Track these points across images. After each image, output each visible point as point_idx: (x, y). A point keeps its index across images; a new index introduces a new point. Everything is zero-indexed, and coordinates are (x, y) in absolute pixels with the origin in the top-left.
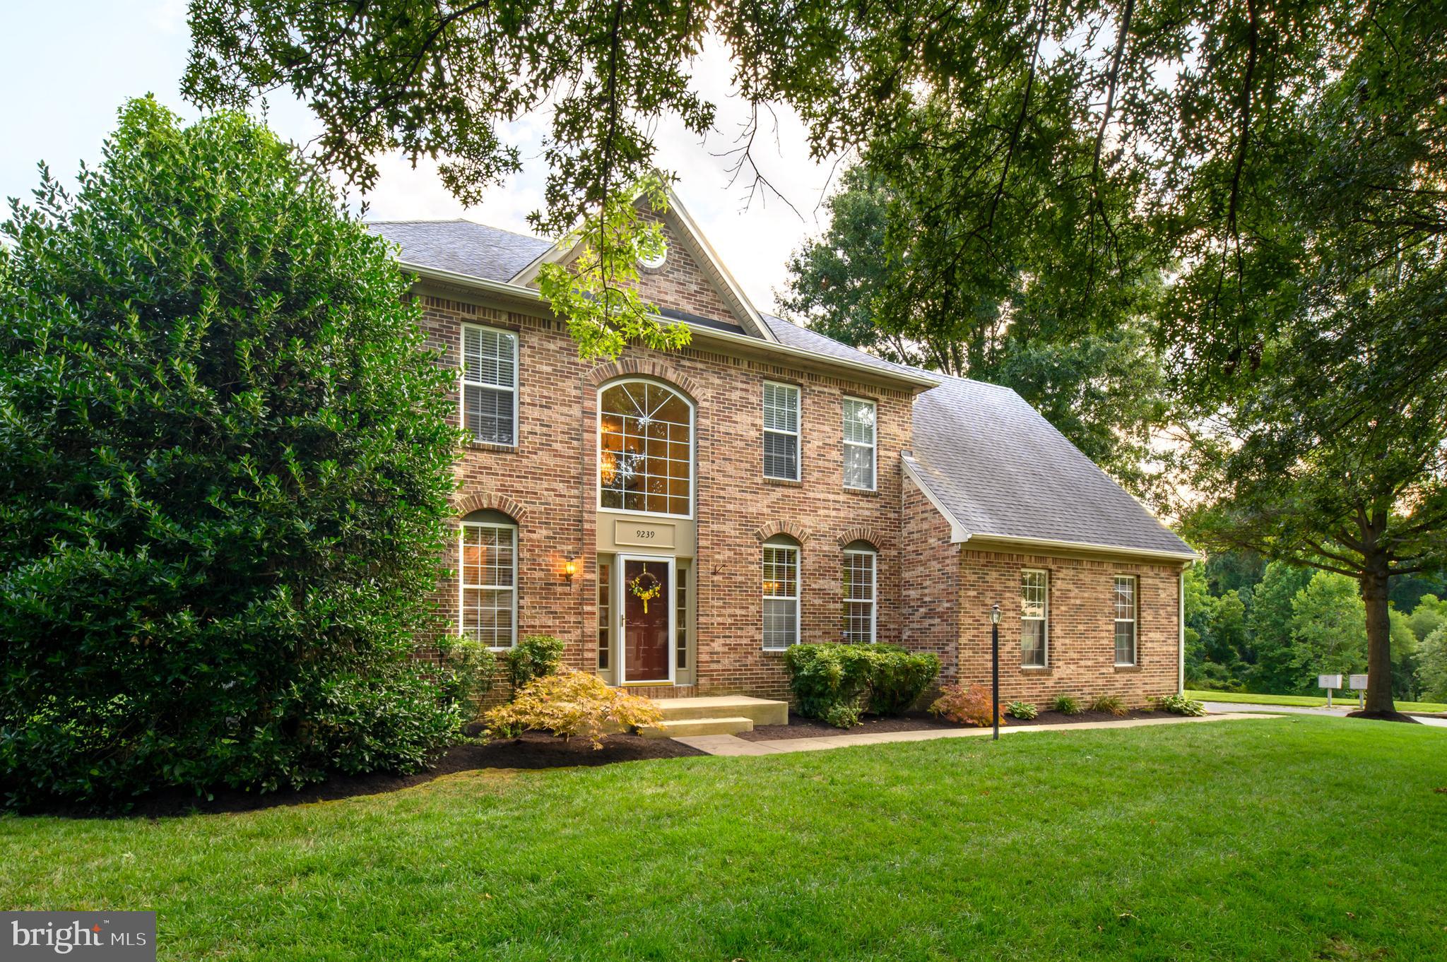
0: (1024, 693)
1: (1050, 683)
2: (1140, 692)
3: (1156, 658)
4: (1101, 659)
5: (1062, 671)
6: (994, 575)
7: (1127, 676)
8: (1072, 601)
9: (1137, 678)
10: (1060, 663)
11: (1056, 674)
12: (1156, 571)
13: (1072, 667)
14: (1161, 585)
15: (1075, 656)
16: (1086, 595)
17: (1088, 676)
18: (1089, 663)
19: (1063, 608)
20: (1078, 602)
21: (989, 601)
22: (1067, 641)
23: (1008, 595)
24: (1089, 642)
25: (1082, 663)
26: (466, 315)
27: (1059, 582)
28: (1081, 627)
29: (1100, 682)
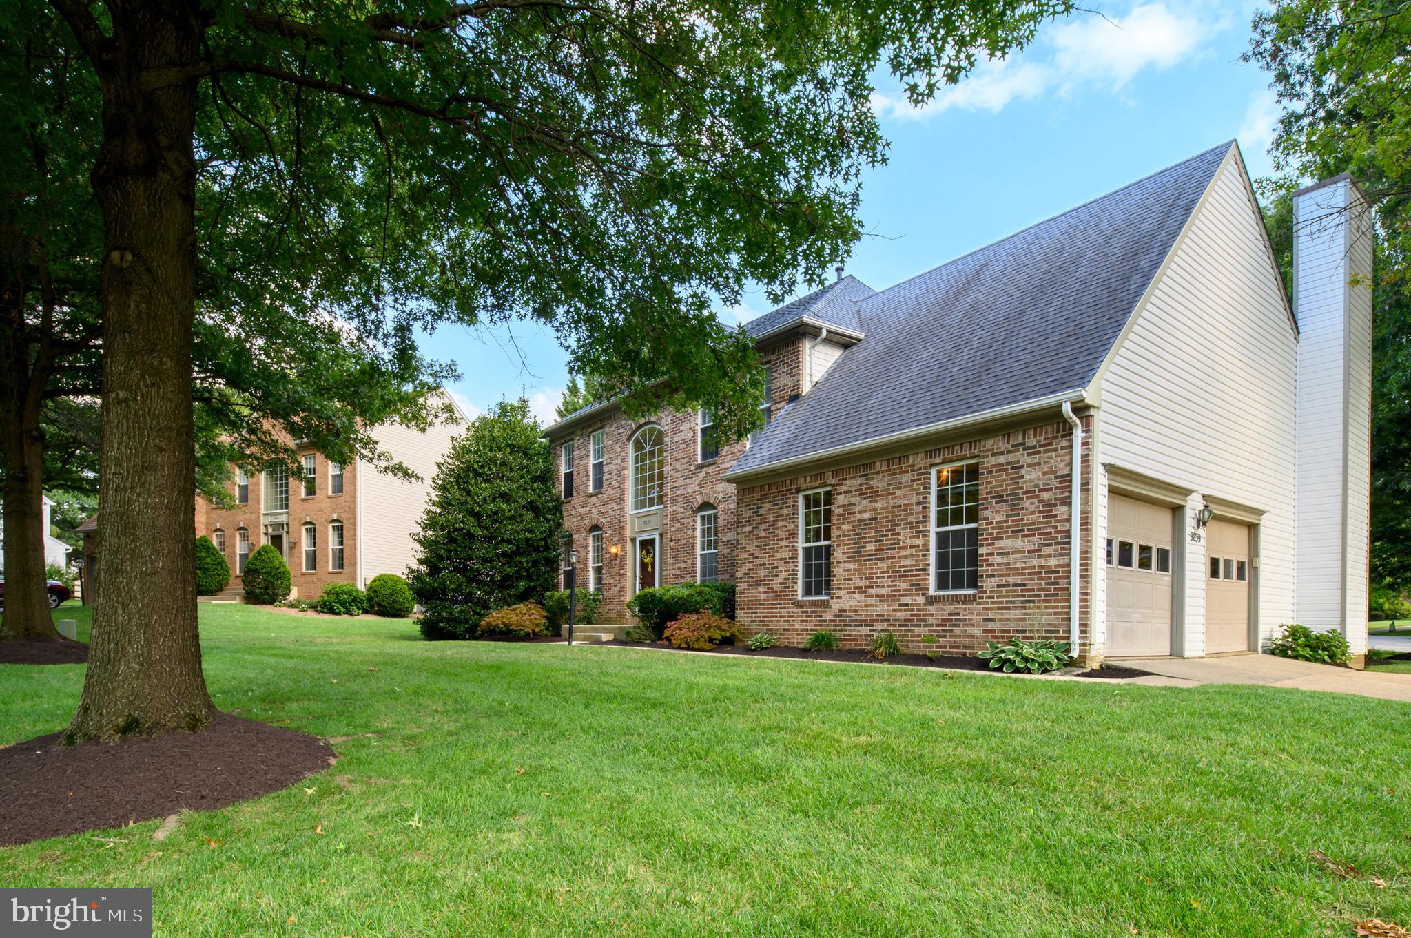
0: (797, 626)
1: (828, 616)
2: (977, 632)
3: (1012, 580)
4: (903, 586)
5: (843, 602)
6: (768, 506)
7: (950, 608)
8: (858, 517)
9: (972, 612)
10: (841, 593)
11: (836, 606)
12: (1018, 438)
13: (857, 596)
14: (1029, 460)
15: (862, 583)
16: (878, 505)
17: (883, 608)
18: (884, 591)
19: (845, 527)
20: (866, 516)
21: (762, 534)
22: (851, 566)
23: (781, 524)
24: (883, 565)
25: (873, 591)
26: (590, 430)
27: (841, 497)
28: (871, 547)
29: (901, 616)
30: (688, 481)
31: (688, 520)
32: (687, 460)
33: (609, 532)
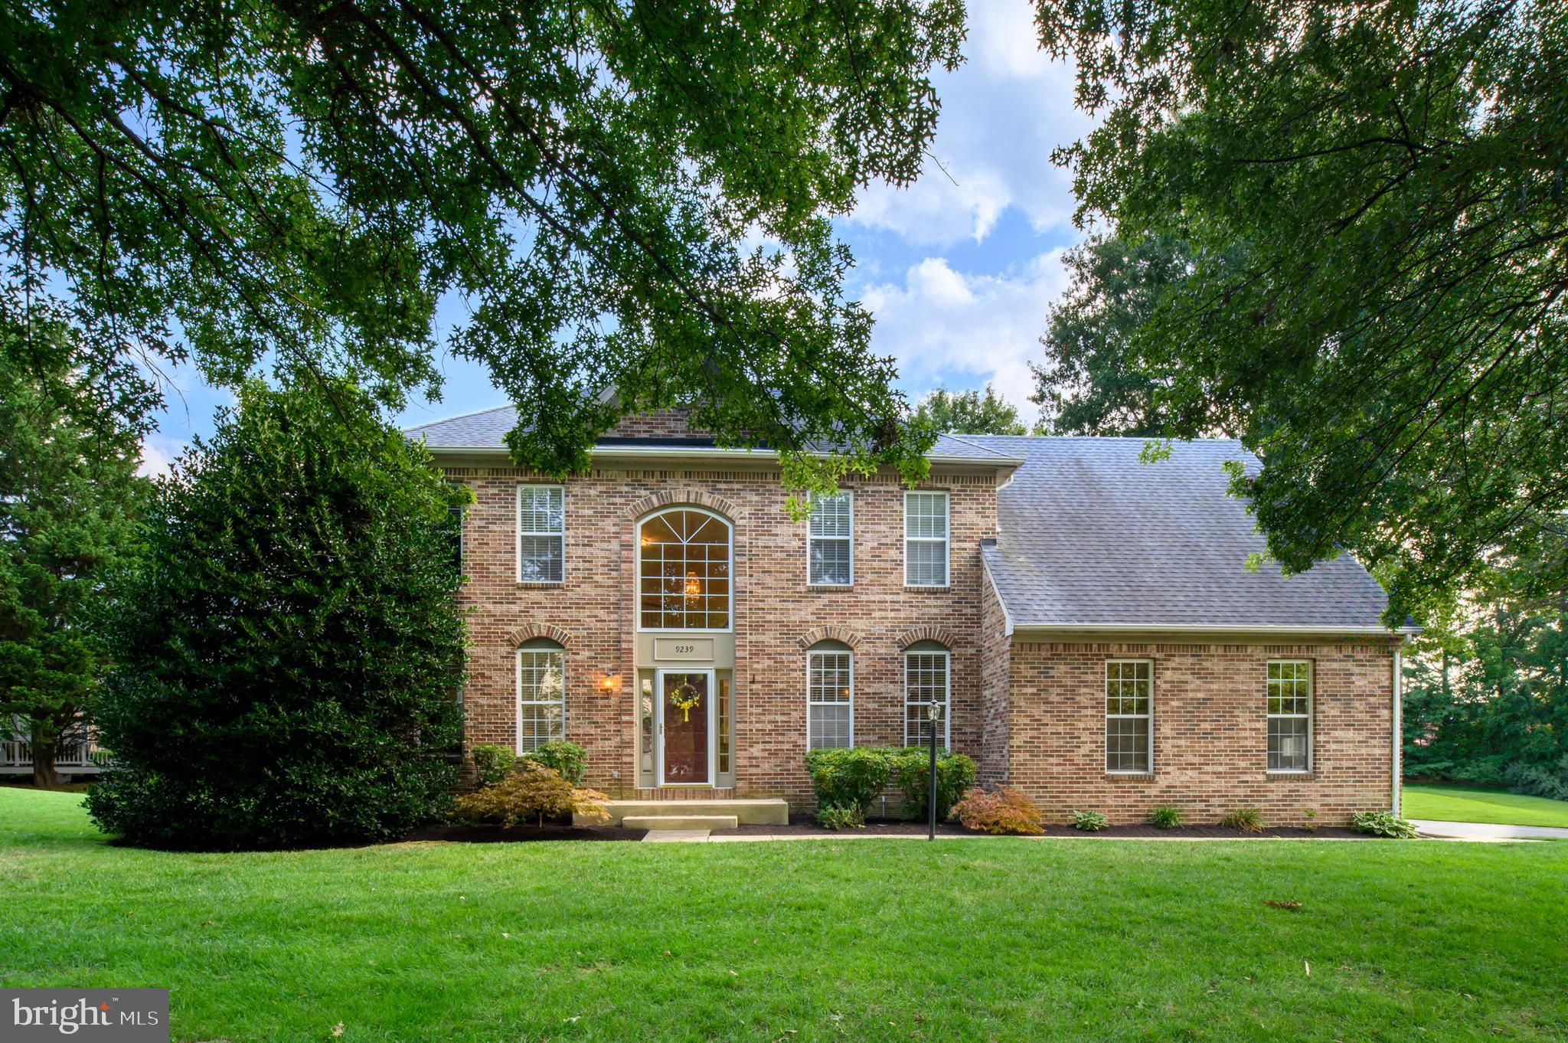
0: (1110, 802)
1: (1153, 791)
2: (1315, 806)
3: (1345, 764)
4: (1242, 764)
5: (1172, 777)
6: (1063, 668)
7: (1292, 786)
8: (1191, 695)
9: (1310, 789)
10: (1170, 769)
11: (1162, 782)
12: (1348, 651)
13: (1190, 773)
14: (1357, 670)
15: (1196, 760)
16: (1215, 686)
17: (1220, 784)
18: (1221, 769)
19: (1174, 703)
20: (1201, 695)
21: (1054, 698)
22: (1182, 742)
23: (1083, 690)
24: (1221, 744)
25: (1209, 768)
26: (520, 478)
27: (1168, 673)
28: (1206, 726)
29: (1241, 792)
30: (791, 605)
31: (794, 658)
32: (790, 576)
33: (587, 654)
